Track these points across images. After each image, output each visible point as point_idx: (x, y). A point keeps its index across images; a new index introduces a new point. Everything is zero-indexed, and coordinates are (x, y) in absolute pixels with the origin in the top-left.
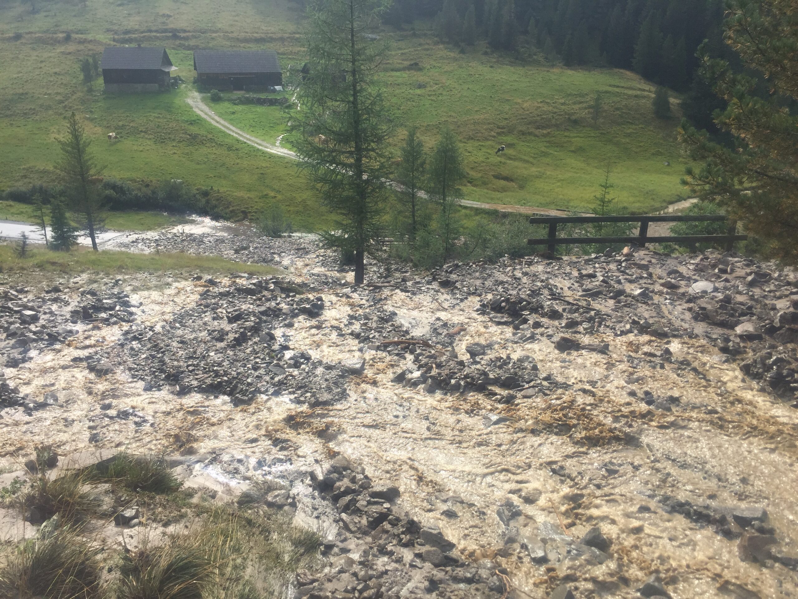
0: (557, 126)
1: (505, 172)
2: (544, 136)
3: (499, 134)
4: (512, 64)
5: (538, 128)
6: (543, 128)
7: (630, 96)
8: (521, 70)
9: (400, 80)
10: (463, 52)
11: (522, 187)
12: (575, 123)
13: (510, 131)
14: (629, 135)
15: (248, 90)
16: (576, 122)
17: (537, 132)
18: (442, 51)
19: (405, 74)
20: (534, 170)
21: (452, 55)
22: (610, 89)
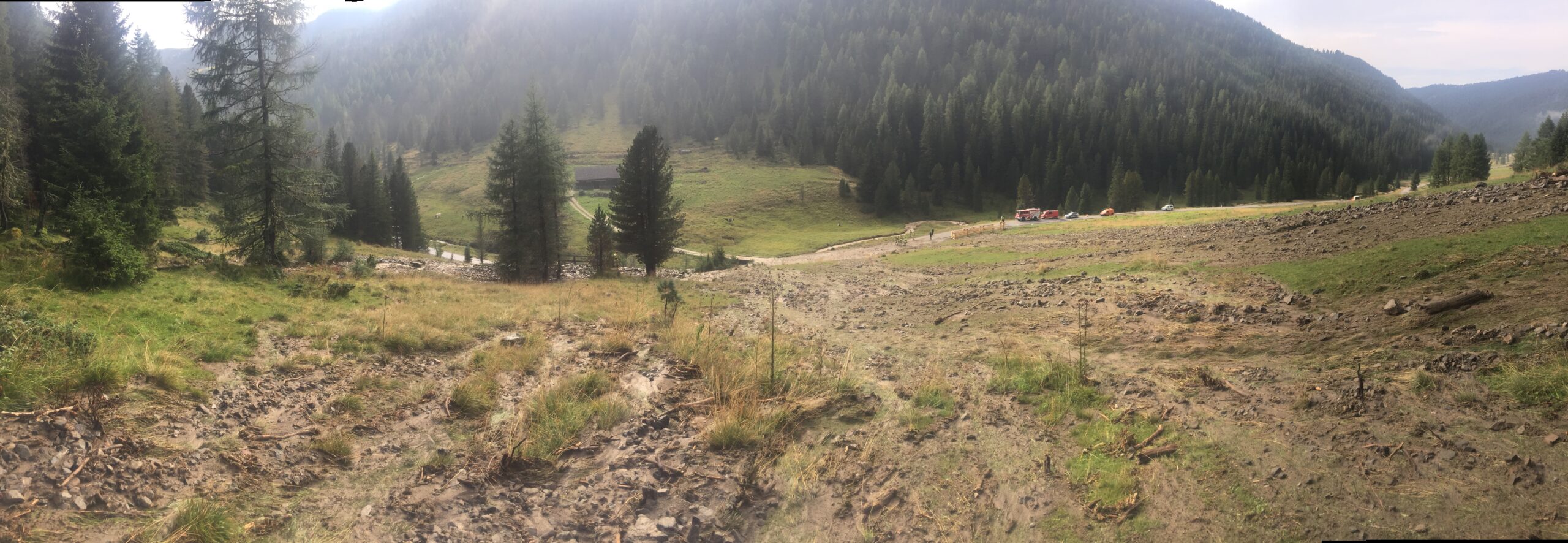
0: (778, 205)
1: (730, 234)
2: (768, 211)
3: (740, 211)
4: (768, 165)
5: (766, 206)
6: (769, 206)
7: (828, 184)
8: (770, 169)
9: (693, 179)
10: (738, 159)
11: (737, 243)
12: (789, 202)
13: (747, 208)
14: (821, 209)
15: (601, 189)
16: (791, 202)
17: (764, 209)
18: (725, 158)
19: (698, 175)
20: (751, 232)
21: (731, 161)
22: (817, 180)
